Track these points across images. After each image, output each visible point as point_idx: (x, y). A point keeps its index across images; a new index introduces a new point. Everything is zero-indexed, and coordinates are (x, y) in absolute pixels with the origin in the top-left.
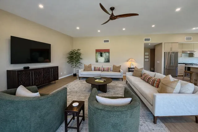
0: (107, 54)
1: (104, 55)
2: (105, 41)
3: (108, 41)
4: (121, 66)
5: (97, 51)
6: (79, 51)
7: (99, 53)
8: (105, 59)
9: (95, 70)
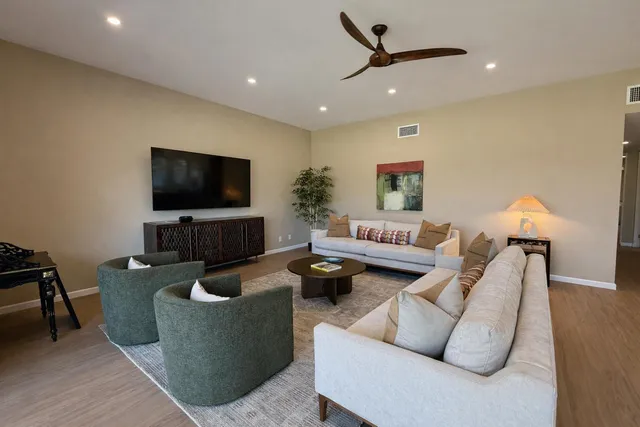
0: (415, 178)
1: (403, 182)
2: (404, 132)
3: (413, 130)
4: (449, 225)
5: (381, 169)
6: (326, 174)
7: (387, 177)
8: (407, 198)
9: (358, 238)
